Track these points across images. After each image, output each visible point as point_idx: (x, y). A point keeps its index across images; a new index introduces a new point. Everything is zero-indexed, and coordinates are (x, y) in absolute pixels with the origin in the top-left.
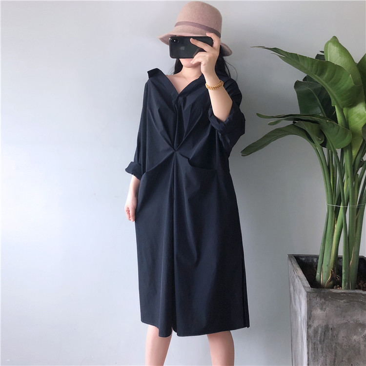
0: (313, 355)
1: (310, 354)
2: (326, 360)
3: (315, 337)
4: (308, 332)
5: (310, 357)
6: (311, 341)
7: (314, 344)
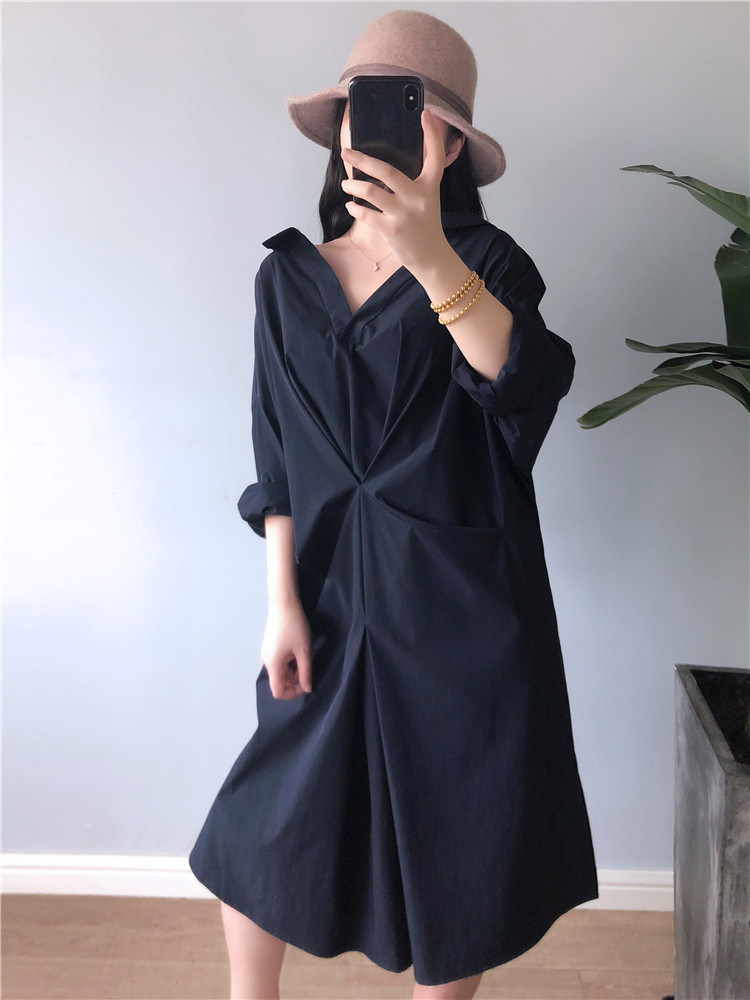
0: (734, 899)
1: (726, 896)
3: (740, 864)
4: (723, 855)
5: (726, 904)
6: (729, 872)
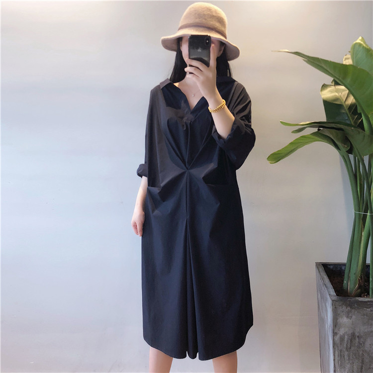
0: (340, 362)
1: (336, 360)
2: (353, 367)
3: (341, 344)
4: (334, 339)
5: (336, 364)
6: (337, 348)
7: (341, 351)
